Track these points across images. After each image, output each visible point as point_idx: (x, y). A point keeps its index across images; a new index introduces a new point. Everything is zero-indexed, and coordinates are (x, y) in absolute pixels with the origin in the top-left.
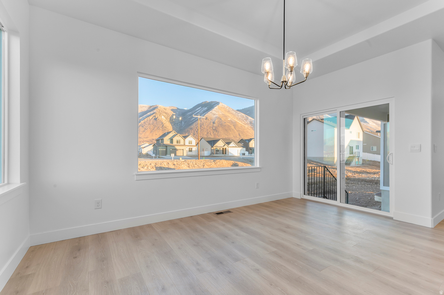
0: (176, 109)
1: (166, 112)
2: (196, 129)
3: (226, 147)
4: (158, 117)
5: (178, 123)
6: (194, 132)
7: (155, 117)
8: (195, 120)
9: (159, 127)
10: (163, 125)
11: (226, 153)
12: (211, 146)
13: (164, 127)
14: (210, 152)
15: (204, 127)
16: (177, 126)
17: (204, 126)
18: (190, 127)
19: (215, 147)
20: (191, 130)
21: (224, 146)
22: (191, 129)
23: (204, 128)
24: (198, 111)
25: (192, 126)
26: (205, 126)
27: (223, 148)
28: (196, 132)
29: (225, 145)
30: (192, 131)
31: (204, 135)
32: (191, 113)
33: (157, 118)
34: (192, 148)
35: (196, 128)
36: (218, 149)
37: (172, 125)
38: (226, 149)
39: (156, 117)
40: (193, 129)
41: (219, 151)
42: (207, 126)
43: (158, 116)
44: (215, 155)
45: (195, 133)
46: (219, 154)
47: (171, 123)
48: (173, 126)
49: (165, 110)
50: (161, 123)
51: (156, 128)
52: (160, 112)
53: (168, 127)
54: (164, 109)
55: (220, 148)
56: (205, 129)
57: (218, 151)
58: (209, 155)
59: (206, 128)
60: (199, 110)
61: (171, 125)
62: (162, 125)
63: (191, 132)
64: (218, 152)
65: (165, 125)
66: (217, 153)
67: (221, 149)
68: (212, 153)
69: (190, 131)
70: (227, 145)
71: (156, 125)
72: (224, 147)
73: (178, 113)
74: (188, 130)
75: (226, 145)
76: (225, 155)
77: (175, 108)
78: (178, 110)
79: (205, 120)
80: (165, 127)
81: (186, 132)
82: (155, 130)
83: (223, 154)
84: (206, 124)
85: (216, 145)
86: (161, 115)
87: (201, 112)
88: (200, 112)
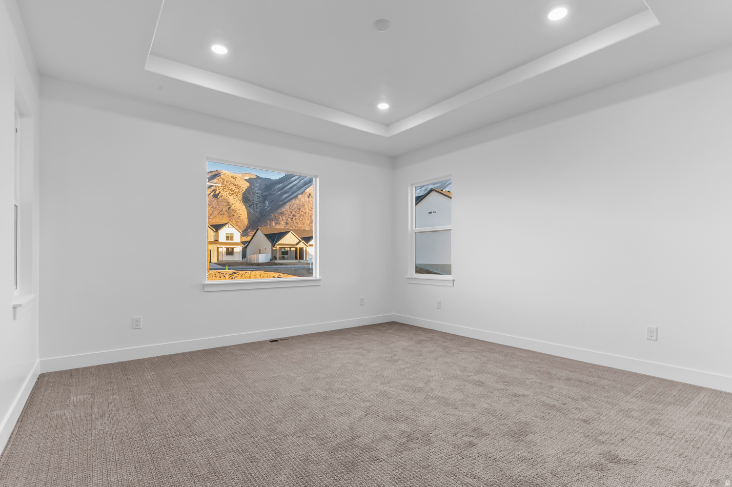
0: (255, 177)
1: (236, 183)
2: (290, 215)
3: (301, 245)
4: (220, 192)
5: (257, 204)
6: (287, 220)
7: (215, 192)
8: (288, 199)
9: (222, 211)
10: (230, 208)
11: (301, 258)
12: (272, 244)
13: (231, 211)
14: (269, 256)
15: (304, 211)
16: (257, 208)
17: (305, 209)
18: (279, 211)
19: (278, 247)
20: (282, 216)
21: (297, 244)
22: (282, 214)
23: (305, 213)
24: (295, 183)
25: (283, 210)
26: (307, 208)
27: (296, 248)
28: (289, 219)
29: (300, 241)
30: (284, 218)
31: (305, 225)
32: (281, 185)
33: (218, 194)
34: (233, 249)
35: (290, 213)
36: (287, 249)
37: (246, 208)
38: (301, 249)
39: (217, 192)
40: (286, 215)
41: (287, 254)
42: (310, 209)
43: (221, 190)
44: (278, 261)
45: (288, 222)
46: (287, 259)
47: (244, 203)
48: (248, 208)
49: (233, 180)
50: (225, 204)
51: (216, 213)
52: (225, 183)
53: (238, 211)
54: (232, 177)
55: (290, 248)
56: (307, 214)
57: (285, 253)
58: (269, 261)
59: (309, 213)
60: (296, 180)
61: (244, 206)
62: (228, 207)
63: (281, 219)
64: (286, 256)
65: (233, 207)
66: (283, 258)
67: (293, 249)
68: (274, 258)
69: (279, 218)
70: (303, 241)
71: (217, 207)
72: (298, 246)
73: (258, 185)
74: (275, 216)
75: (301, 243)
76: (300, 262)
77: (252, 177)
78: (259, 181)
79: (308, 199)
80: (234, 211)
81: (273, 221)
82: (215, 215)
83: (296, 259)
84: (309, 204)
85: (282, 241)
86: (225, 189)
87: (300, 184)
88: (297, 184)
